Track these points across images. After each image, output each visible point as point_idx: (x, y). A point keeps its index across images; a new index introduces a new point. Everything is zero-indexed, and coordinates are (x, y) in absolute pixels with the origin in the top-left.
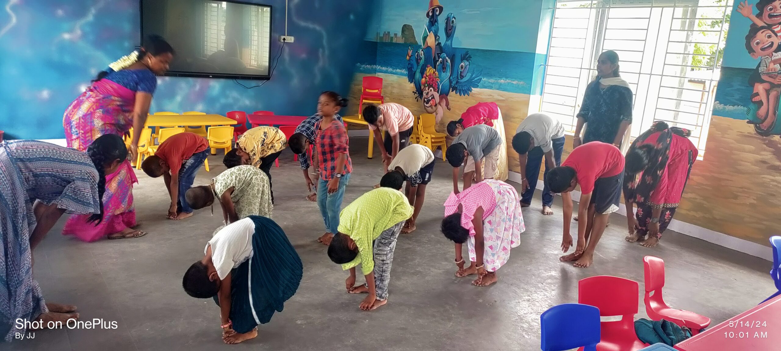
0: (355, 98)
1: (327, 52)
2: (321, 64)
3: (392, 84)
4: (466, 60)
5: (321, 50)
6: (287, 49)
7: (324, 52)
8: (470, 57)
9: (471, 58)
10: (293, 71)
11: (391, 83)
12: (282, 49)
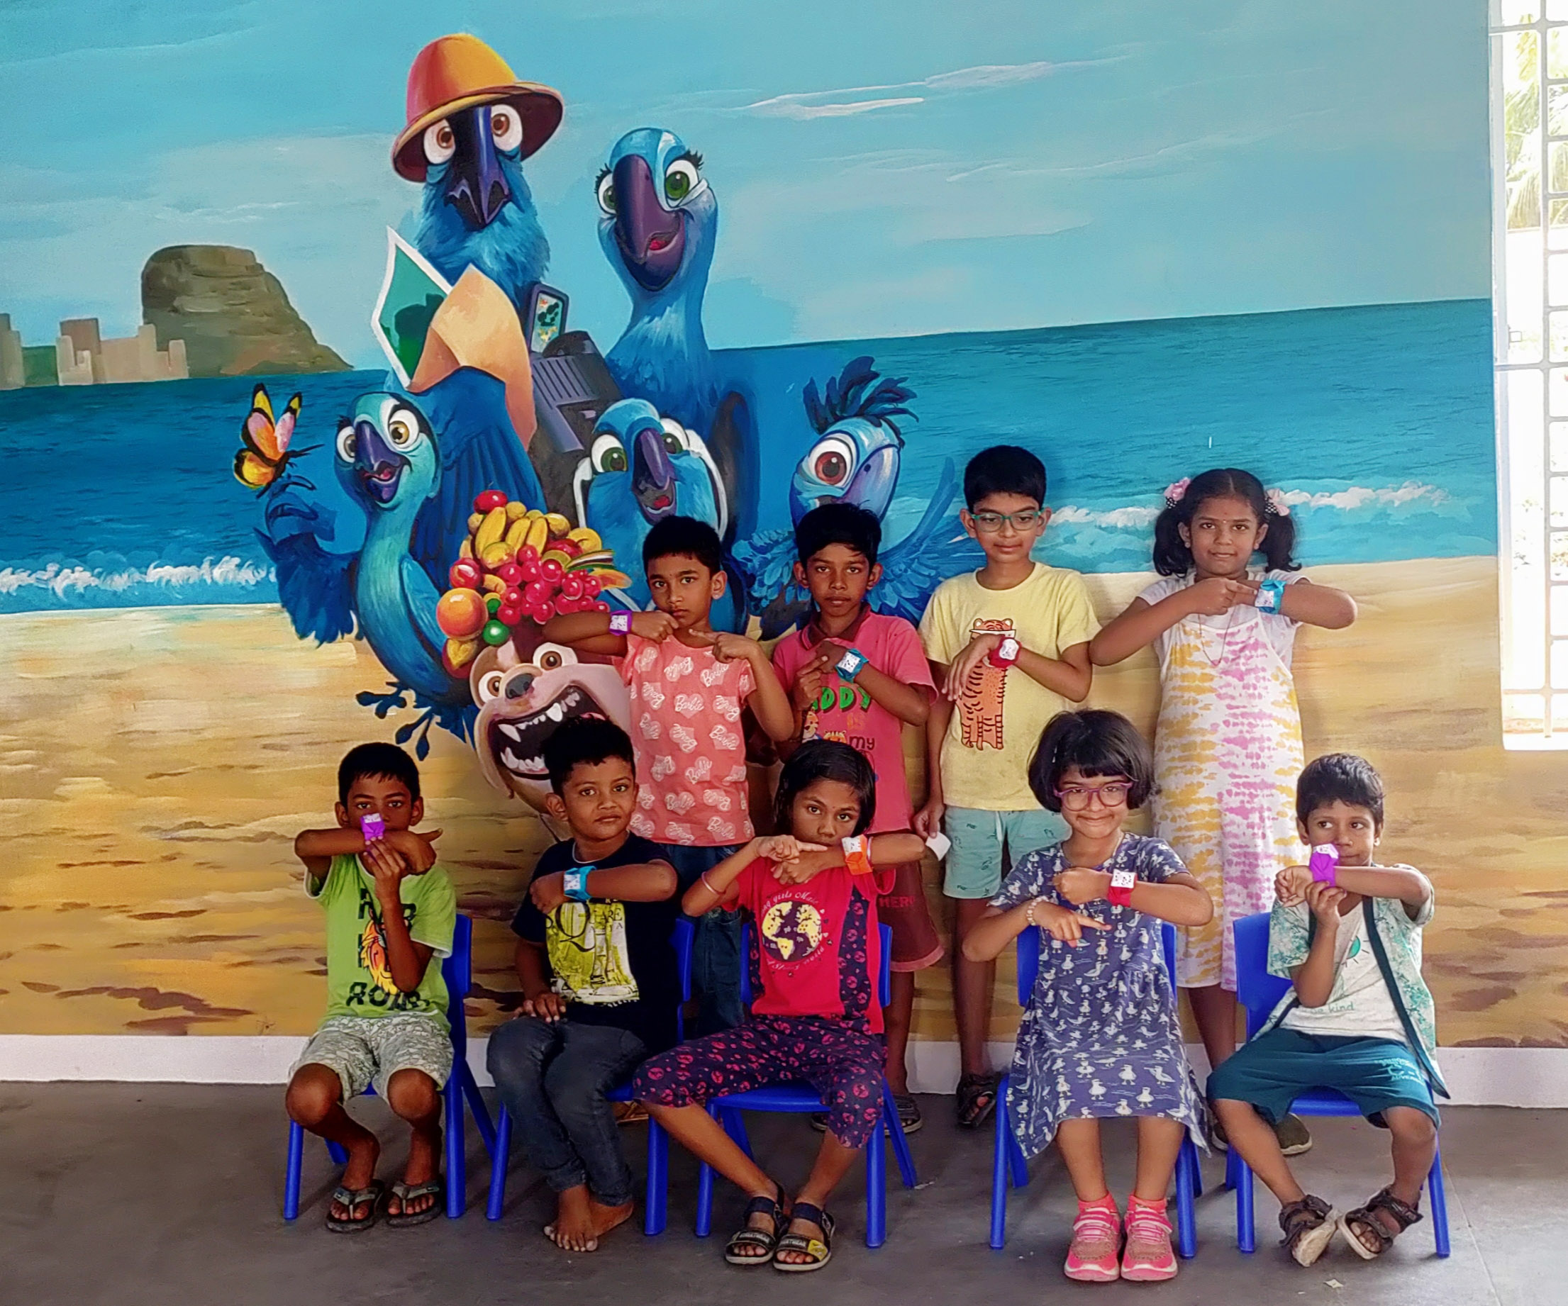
3: (115, 677)
4: (861, 413)
8: (895, 394)
9: (902, 396)
11: (99, 671)
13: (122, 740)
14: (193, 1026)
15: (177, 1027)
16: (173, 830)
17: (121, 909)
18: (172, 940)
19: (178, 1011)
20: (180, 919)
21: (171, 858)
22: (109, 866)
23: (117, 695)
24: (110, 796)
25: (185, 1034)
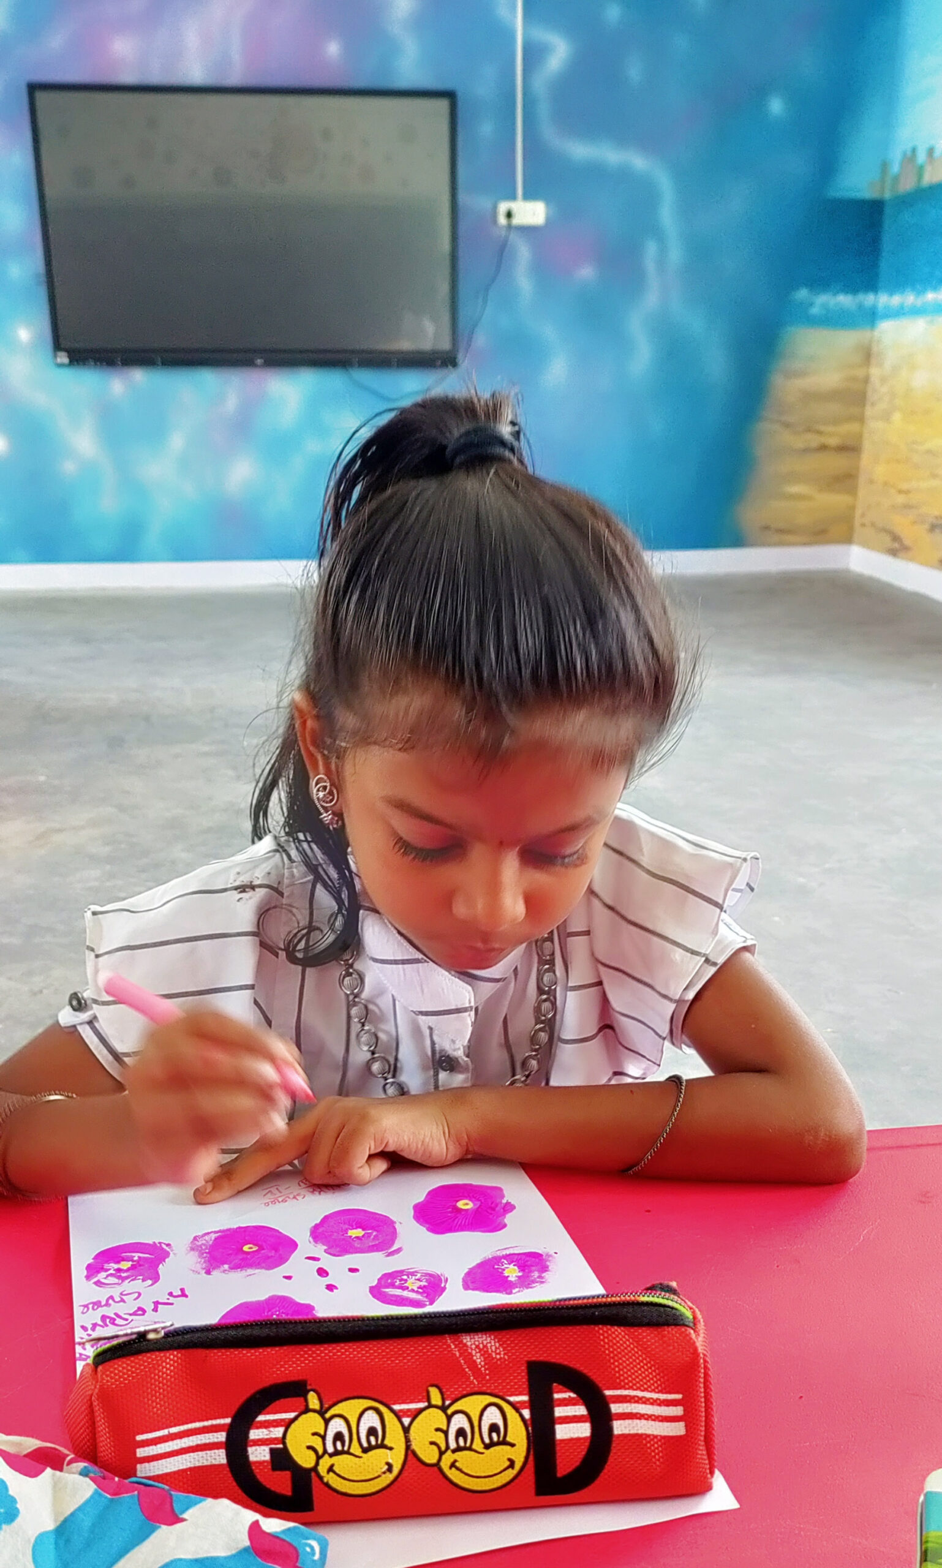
0: (787, 425)
1: (676, 254)
2: (651, 299)
5: (651, 248)
6: (523, 253)
7: (663, 251)
10: (549, 332)
12: (502, 252)
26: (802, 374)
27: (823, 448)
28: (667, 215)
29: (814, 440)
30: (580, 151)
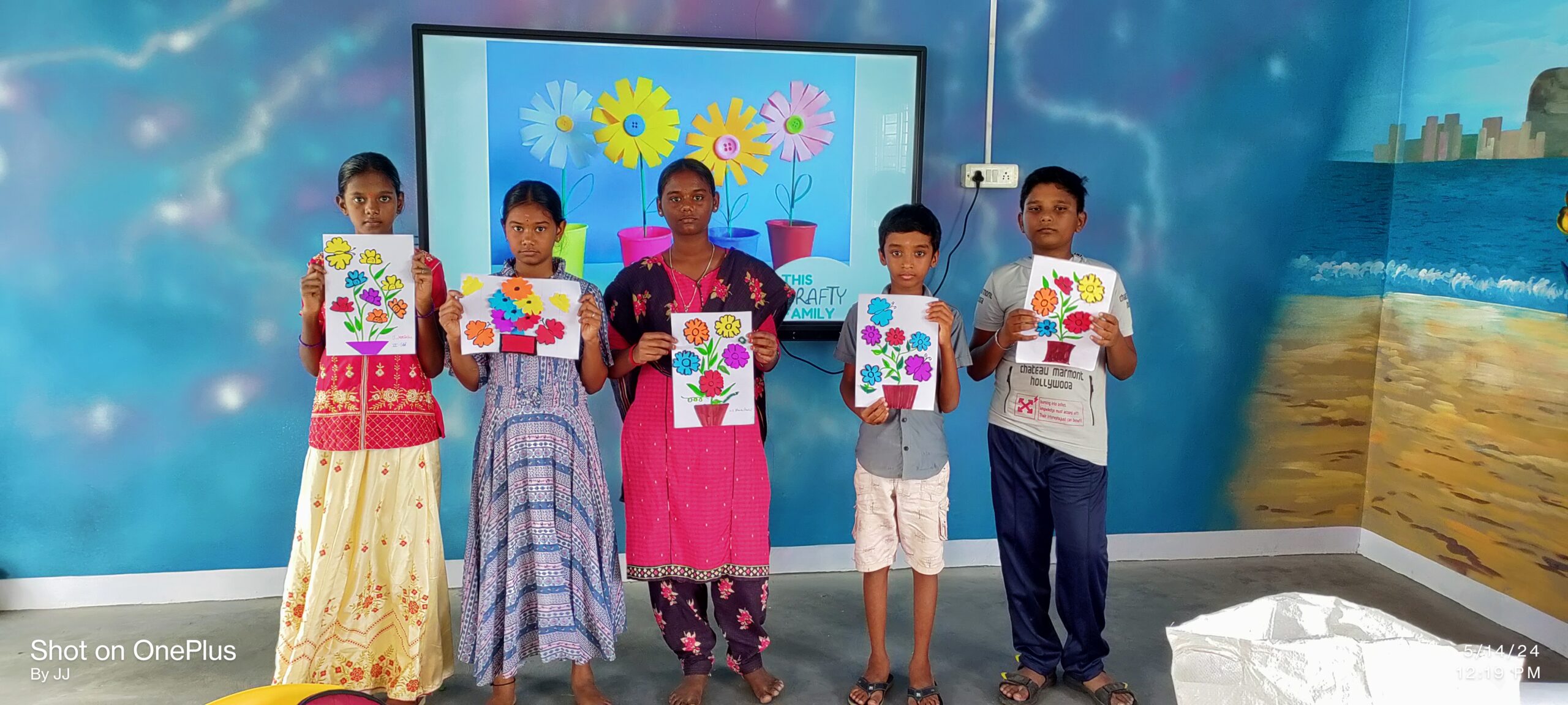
0: (1286, 398)
1: (1161, 219)
3: (1470, 343)
5: (1135, 212)
6: (989, 215)
7: (1148, 215)
11: (1465, 338)
12: (968, 216)
13: (1467, 385)
14: (1472, 572)
15: (1462, 568)
16: (1482, 447)
17: (1448, 486)
18: (1470, 515)
19: (1463, 559)
20: (1476, 503)
21: (1477, 464)
22: (1447, 458)
23: (1470, 356)
24: (1455, 417)
25: (1465, 574)
26: (1302, 345)
27: (1327, 421)
28: (1153, 178)
29: (1316, 414)
30: (1058, 111)
